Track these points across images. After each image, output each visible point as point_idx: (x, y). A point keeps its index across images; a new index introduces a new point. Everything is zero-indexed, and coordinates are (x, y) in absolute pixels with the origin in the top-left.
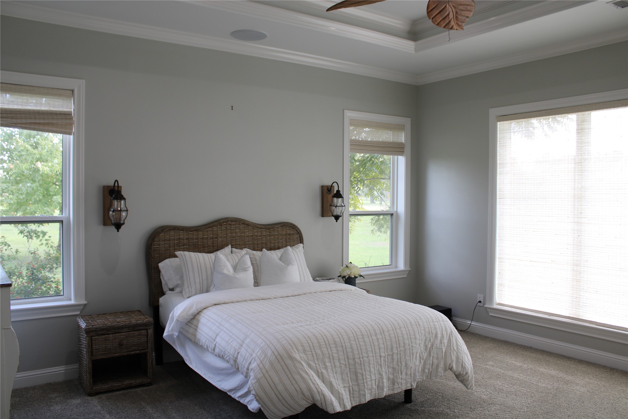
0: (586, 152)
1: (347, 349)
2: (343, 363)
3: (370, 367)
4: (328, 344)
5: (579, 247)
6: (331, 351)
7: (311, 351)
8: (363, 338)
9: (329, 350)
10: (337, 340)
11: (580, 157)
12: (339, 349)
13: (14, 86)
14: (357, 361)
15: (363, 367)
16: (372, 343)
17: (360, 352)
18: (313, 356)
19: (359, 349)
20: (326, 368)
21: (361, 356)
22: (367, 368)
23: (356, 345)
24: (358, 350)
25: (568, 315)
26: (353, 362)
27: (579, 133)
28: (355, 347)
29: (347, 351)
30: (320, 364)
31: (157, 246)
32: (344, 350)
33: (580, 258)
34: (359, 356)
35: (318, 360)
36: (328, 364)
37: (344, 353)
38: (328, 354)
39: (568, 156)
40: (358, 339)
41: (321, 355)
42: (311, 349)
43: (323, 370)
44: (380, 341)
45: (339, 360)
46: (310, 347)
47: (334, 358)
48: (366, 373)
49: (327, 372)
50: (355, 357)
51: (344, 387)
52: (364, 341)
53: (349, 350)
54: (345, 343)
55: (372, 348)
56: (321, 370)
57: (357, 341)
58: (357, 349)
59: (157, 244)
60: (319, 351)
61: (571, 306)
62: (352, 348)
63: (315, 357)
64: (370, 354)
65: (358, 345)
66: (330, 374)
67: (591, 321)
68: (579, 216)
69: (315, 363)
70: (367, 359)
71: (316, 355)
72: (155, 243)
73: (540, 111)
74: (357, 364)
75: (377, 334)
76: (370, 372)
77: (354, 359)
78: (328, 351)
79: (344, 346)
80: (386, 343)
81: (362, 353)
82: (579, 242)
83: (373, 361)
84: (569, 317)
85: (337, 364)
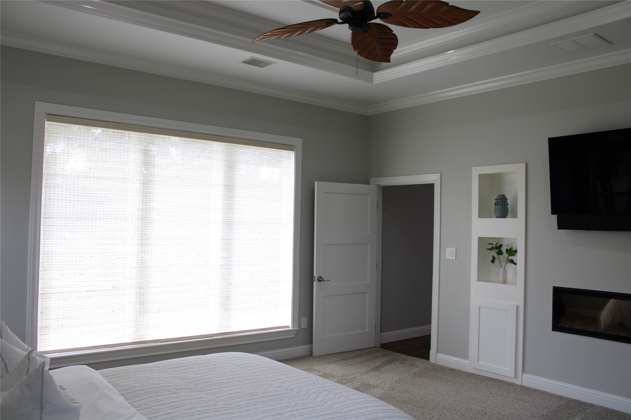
0: (152, 174)
5: (142, 269)
11: (145, 178)
25: (131, 341)
27: (146, 153)
33: (143, 280)
39: (134, 176)
61: (134, 331)
67: (156, 340)
68: (144, 238)
73: (107, 122)
82: (143, 263)
84: (133, 342)
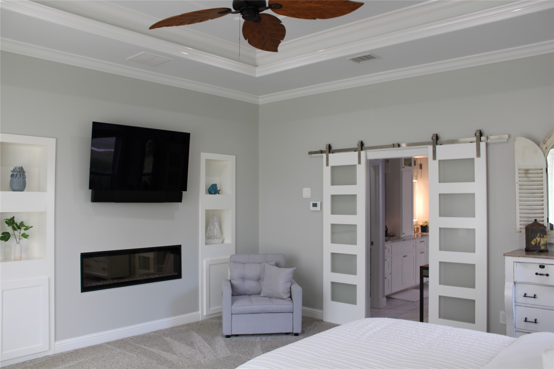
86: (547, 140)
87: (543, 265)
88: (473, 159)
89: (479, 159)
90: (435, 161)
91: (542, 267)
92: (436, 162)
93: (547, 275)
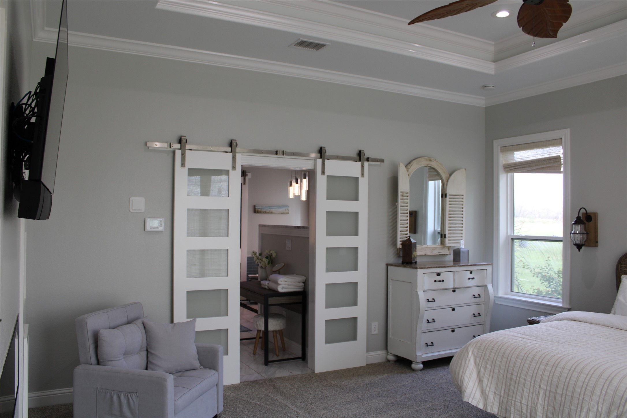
1: (510, 363)
2: (502, 373)
3: (523, 390)
4: (498, 351)
6: (497, 358)
7: (483, 351)
8: (531, 362)
9: (496, 356)
10: (508, 352)
12: (504, 359)
13: (528, 145)
14: (514, 377)
15: (516, 386)
16: (536, 370)
17: (520, 371)
18: (482, 355)
19: (521, 369)
20: (485, 369)
21: (519, 375)
22: (520, 389)
23: (521, 364)
24: (519, 369)
26: (510, 377)
28: (518, 365)
29: (510, 365)
30: (483, 363)
31: (624, 268)
32: (508, 362)
34: (517, 375)
35: (483, 359)
36: (489, 366)
37: (506, 365)
38: (493, 359)
40: (526, 359)
41: (487, 357)
42: (484, 349)
43: (482, 369)
44: (546, 372)
45: (500, 369)
46: (485, 347)
47: (496, 365)
48: (518, 393)
49: (485, 372)
50: (513, 374)
51: (495, 393)
52: (530, 365)
53: (512, 365)
54: (511, 357)
55: (533, 374)
56: (480, 367)
57: (523, 361)
58: (519, 367)
59: (624, 267)
60: (488, 353)
62: (515, 364)
63: (483, 356)
64: (529, 379)
65: (522, 365)
66: (486, 375)
69: (480, 361)
70: (523, 381)
71: (485, 355)
72: (622, 265)
74: (512, 381)
75: (548, 365)
76: (522, 394)
77: (512, 374)
78: (494, 357)
79: (509, 360)
80: (552, 378)
81: (521, 374)
83: (529, 386)
85: (496, 371)
86: (410, 168)
87: (440, 273)
88: (357, 179)
89: (362, 178)
90: (323, 176)
91: (438, 275)
92: (325, 177)
93: (443, 281)
